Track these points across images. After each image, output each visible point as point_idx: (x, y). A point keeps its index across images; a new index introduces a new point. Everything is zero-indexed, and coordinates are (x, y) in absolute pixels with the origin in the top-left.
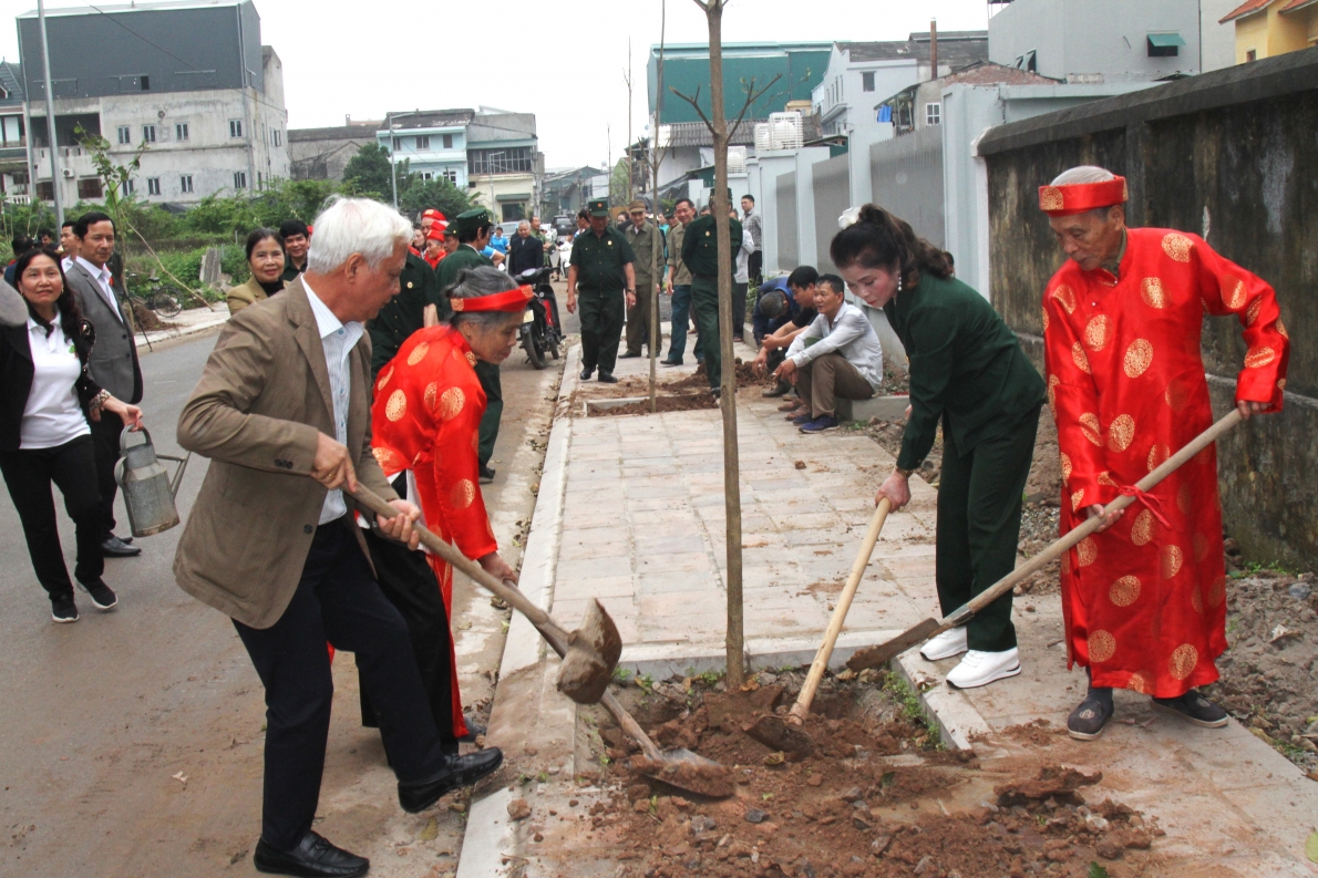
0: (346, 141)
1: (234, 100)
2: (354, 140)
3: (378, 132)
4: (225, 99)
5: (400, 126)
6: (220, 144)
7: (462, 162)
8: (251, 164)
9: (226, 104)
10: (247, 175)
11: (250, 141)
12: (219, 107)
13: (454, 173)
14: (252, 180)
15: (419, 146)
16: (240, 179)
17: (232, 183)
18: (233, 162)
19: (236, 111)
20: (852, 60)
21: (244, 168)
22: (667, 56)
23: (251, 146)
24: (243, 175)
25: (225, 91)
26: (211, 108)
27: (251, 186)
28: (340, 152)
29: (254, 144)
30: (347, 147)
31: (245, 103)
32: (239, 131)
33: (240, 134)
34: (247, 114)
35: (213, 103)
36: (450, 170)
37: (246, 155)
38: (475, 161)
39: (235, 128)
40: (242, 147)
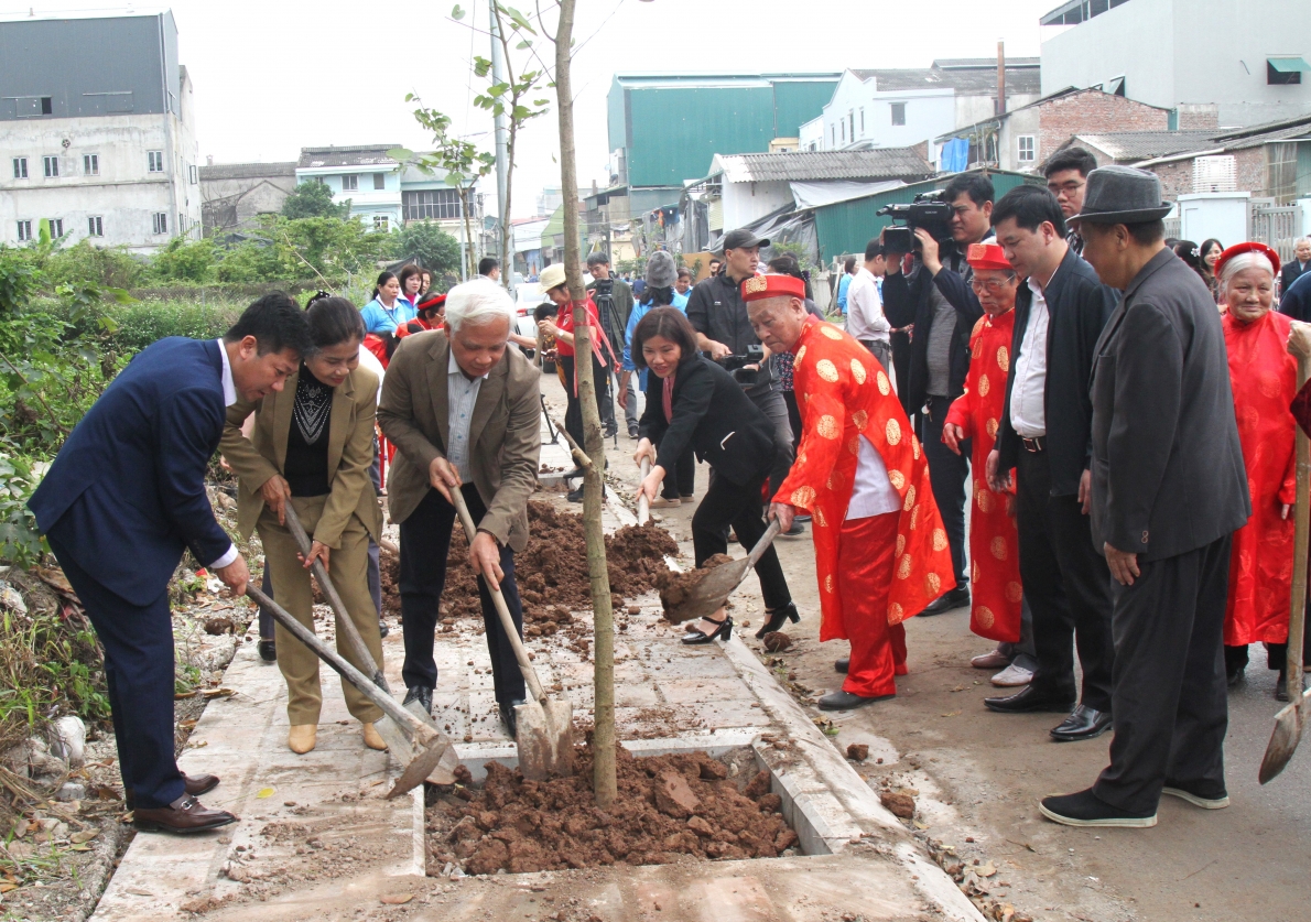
0: (260, 180)
1: (153, 127)
2: (268, 179)
3: (298, 170)
4: (142, 126)
5: (322, 163)
6: (136, 179)
7: (396, 206)
8: (173, 204)
9: (144, 132)
10: (168, 217)
11: (172, 176)
12: (135, 135)
13: (386, 218)
14: (174, 223)
15: (346, 186)
16: (161, 222)
17: (149, 225)
18: (152, 201)
19: (155, 140)
20: (879, 89)
21: (164, 209)
22: (636, 85)
23: (173, 182)
24: (163, 216)
25: (143, 116)
26: (126, 136)
27: (174, 229)
28: (252, 193)
29: (176, 180)
30: (261, 187)
31: (167, 132)
32: (160, 165)
33: (160, 168)
34: (169, 145)
35: (129, 130)
36: (381, 215)
37: (167, 192)
38: (410, 205)
39: (155, 163)
40: (162, 183)
